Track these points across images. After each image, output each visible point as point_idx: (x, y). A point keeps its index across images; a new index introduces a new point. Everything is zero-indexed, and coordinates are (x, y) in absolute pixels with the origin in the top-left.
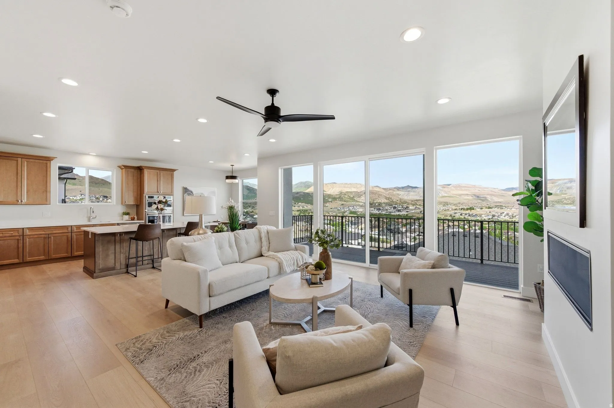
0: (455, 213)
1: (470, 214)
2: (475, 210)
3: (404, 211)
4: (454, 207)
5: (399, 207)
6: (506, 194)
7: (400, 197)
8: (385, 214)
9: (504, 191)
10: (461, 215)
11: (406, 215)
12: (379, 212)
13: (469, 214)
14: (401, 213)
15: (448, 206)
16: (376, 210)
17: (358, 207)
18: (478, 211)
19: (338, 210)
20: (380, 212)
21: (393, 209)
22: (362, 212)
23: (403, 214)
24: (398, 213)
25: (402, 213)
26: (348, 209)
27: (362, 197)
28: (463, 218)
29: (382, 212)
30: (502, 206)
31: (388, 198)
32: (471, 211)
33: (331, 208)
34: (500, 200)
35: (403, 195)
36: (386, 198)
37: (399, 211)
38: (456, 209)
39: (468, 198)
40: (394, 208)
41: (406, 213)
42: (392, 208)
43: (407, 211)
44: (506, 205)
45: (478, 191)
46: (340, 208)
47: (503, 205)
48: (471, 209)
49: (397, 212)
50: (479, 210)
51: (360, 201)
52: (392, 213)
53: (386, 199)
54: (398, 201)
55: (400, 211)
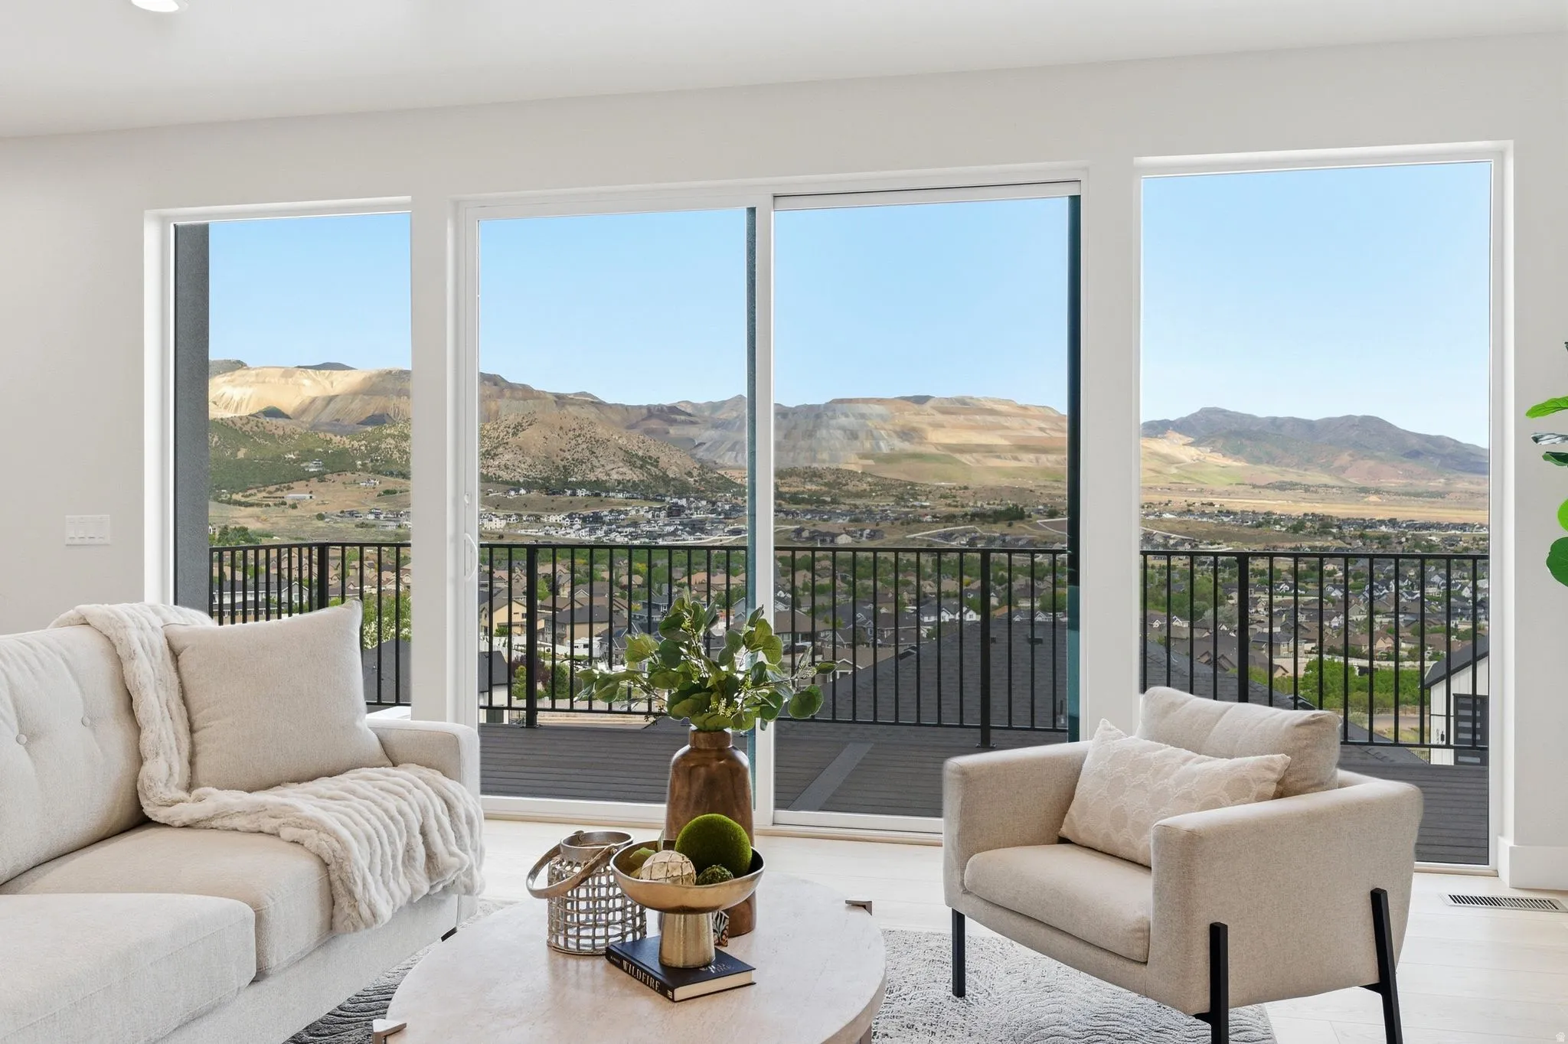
0: (949, 537)
1: (1008, 539)
3: (721, 526)
4: (943, 509)
5: (697, 508)
7: (701, 453)
12: (593, 538)
13: (1004, 541)
14: (707, 540)
15: (916, 503)
16: (578, 524)
18: (1037, 526)
19: (362, 525)
20: (600, 533)
21: (667, 520)
22: (501, 538)
23: (718, 544)
24: (690, 539)
25: (712, 538)
27: (501, 450)
29: (612, 536)
31: (642, 459)
32: (1010, 525)
33: (321, 517)
35: (716, 444)
36: (630, 459)
37: (696, 527)
38: (950, 518)
39: (1000, 462)
40: (670, 515)
41: (729, 540)
42: (663, 514)
43: (736, 526)
46: (371, 517)
48: (1013, 516)
49: (685, 536)
52: (659, 539)
53: (633, 465)
54: (690, 474)
55: (702, 531)
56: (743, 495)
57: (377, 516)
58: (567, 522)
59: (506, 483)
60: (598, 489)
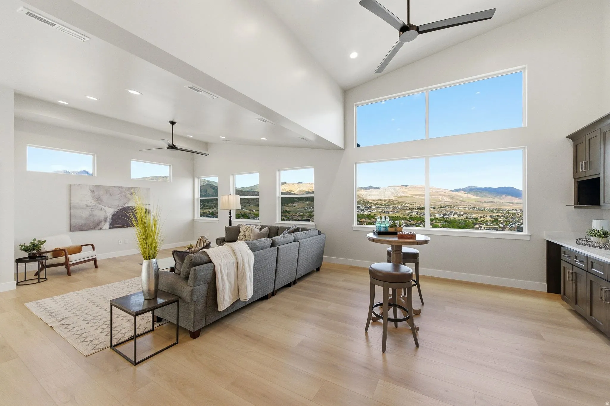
56: (371, 204)
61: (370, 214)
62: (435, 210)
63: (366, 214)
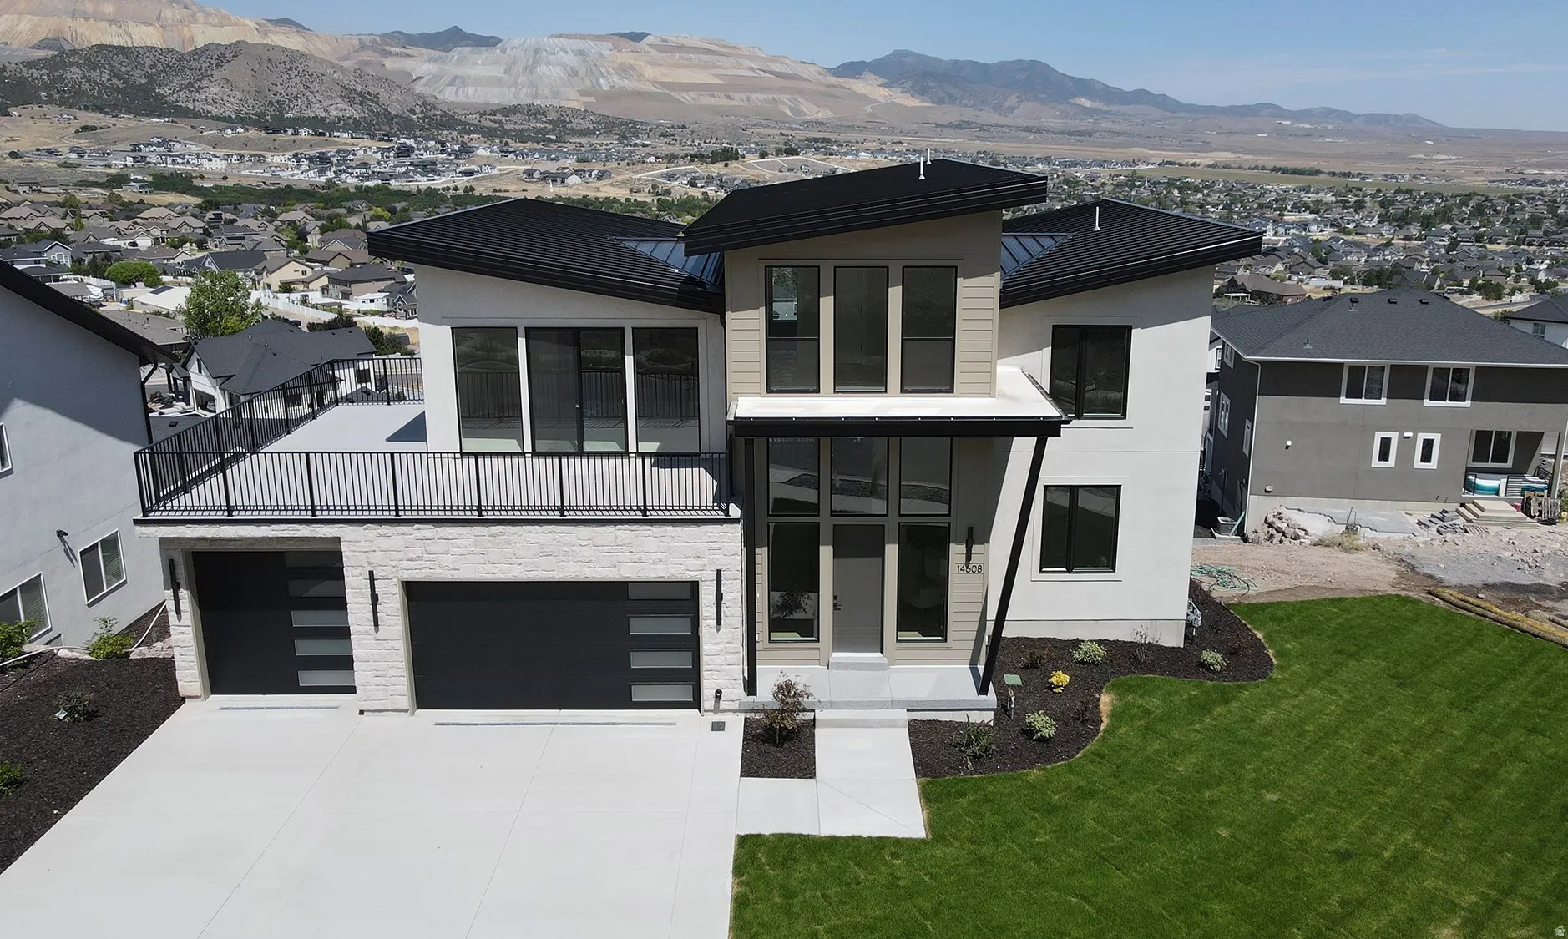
0: (671, 177)
1: (724, 178)
2: (741, 159)
3: (453, 167)
4: (663, 148)
5: (426, 149)
6: (843, 87)
7: (419, 88)
8: (358, 188)
9: (834, 75)
10: (692, 184)
11: (466, 190)
12: (323, 179)
13: (721, 180)
14: (439, 183)
15: (638, 141)
16: (305, 164)
17: (194, 149)
18: (750, 166)
19: (65, 165)
20: (330, 174)
21: (397, 161)
22: (225, 178)
23: (451, 185)
24: (423, 182)
25: (444, 179)
26: (129, 161)
27: (205, 82)
28: (700, 196)
29: (344, 176)
30: (828, 140)
31: (360, 94)
32: (726, 165)
33: (14, 155)
34: (822, 114)
35: (435, 79)
36: (349, 95)
37: (428, 168)
38: (672, 158)
39: (712, 101)
40: (399, 155)
41: (462, 182)
42: (392, 154)
43: (467, 167)
44: (842, 137)
45: (751, 74)
46: (74, 156)
47: (833, 136)
48: (728, 156)
49: (418, 177)
50: (752, 159)
51: (199, 106)
52: (393, 183)
53: (351, 101)
54: (412, 111)
55: (434, 171)
56: (469, 132)
57: (80, 154)
58: (293, 163)
59: (218, 118)
60: (321, 126)
61: (472, 189)
62: (769, 166)
63: (448, 189)
